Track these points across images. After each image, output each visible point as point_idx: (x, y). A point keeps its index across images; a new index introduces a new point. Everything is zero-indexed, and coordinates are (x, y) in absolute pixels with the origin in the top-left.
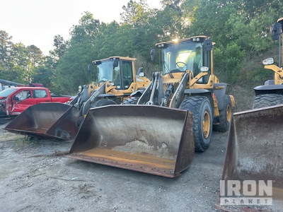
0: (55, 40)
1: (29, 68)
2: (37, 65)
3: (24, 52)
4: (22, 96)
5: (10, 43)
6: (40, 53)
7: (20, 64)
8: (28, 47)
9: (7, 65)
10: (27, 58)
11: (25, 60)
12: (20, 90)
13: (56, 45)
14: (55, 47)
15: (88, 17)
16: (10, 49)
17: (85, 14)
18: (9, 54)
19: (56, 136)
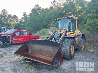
0: (24, 14)
1: (13, 23)
2: (16, 22)
3: (12, 17)
4: (18, 34)
5: (7, 14)
6: (18, 18)
7: (10, 22)
8: (13, 16)
9: (5, 22)
10: (13, 20)
11: (12, 20)
12: (17, 31)
13: (24, 15)
14: (23, 16)
15: (38, 6)
16: (7, 16)
17: (36, 5)
18: (6, 18)
19: (54, 66)
